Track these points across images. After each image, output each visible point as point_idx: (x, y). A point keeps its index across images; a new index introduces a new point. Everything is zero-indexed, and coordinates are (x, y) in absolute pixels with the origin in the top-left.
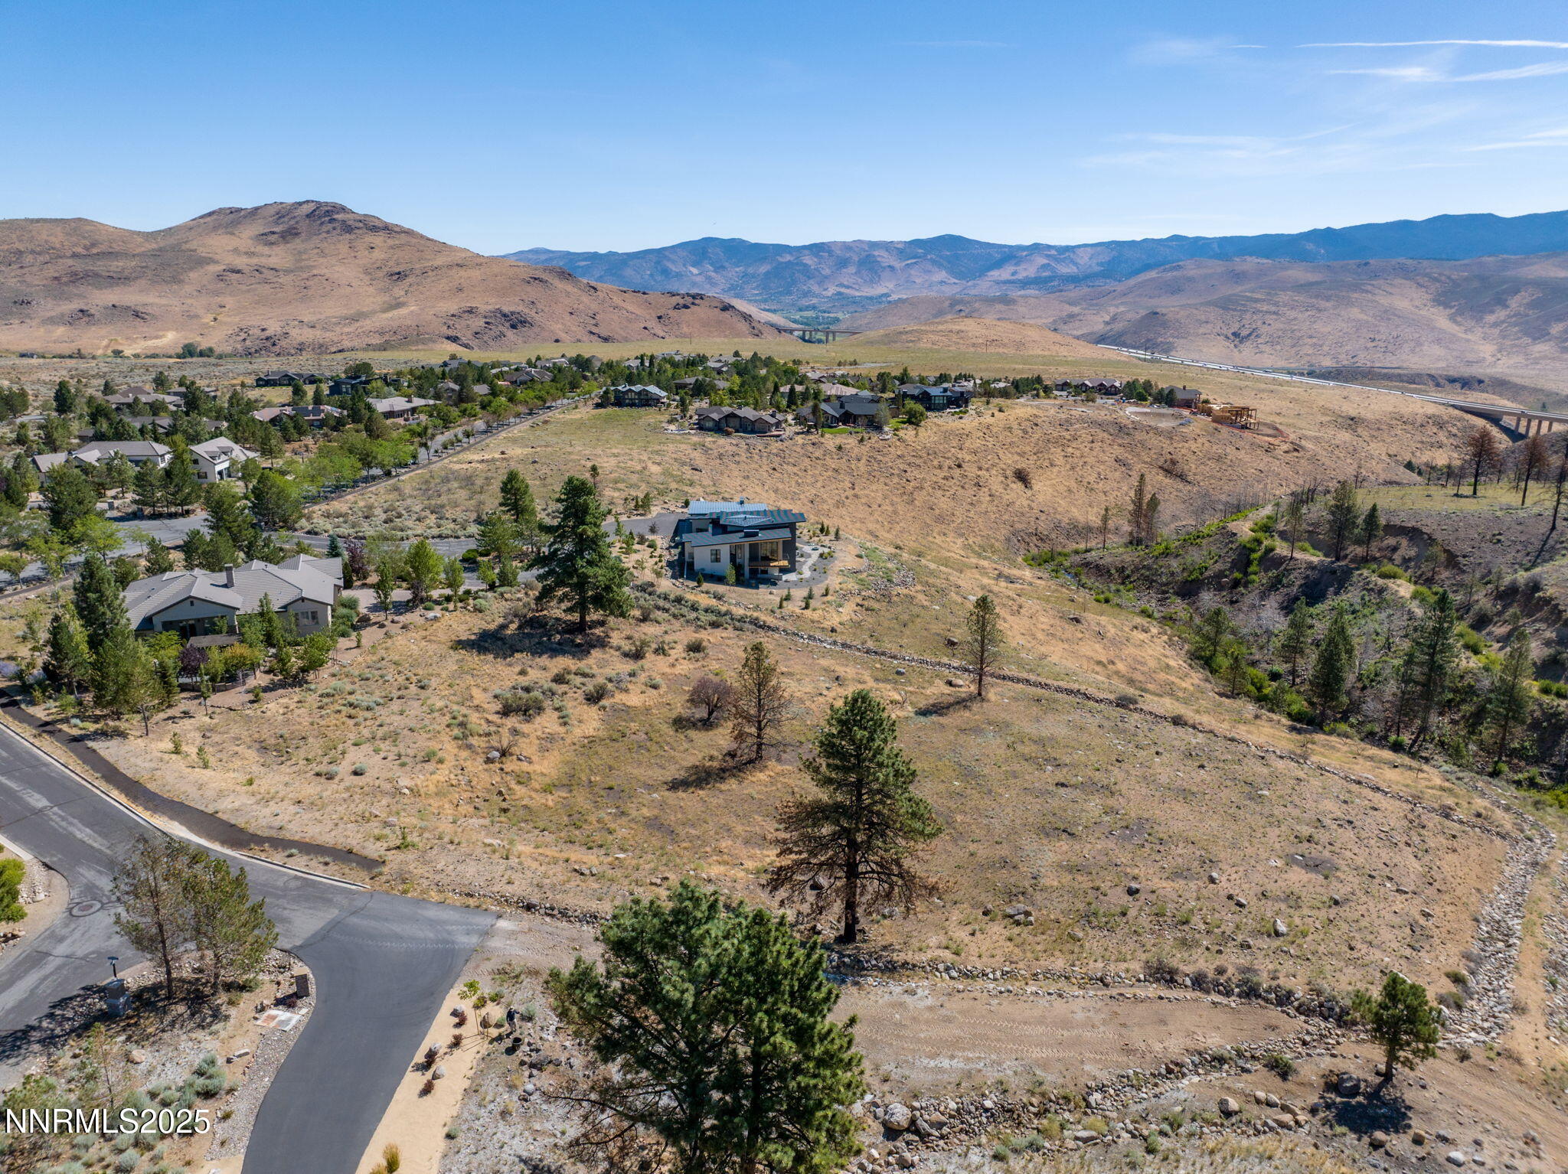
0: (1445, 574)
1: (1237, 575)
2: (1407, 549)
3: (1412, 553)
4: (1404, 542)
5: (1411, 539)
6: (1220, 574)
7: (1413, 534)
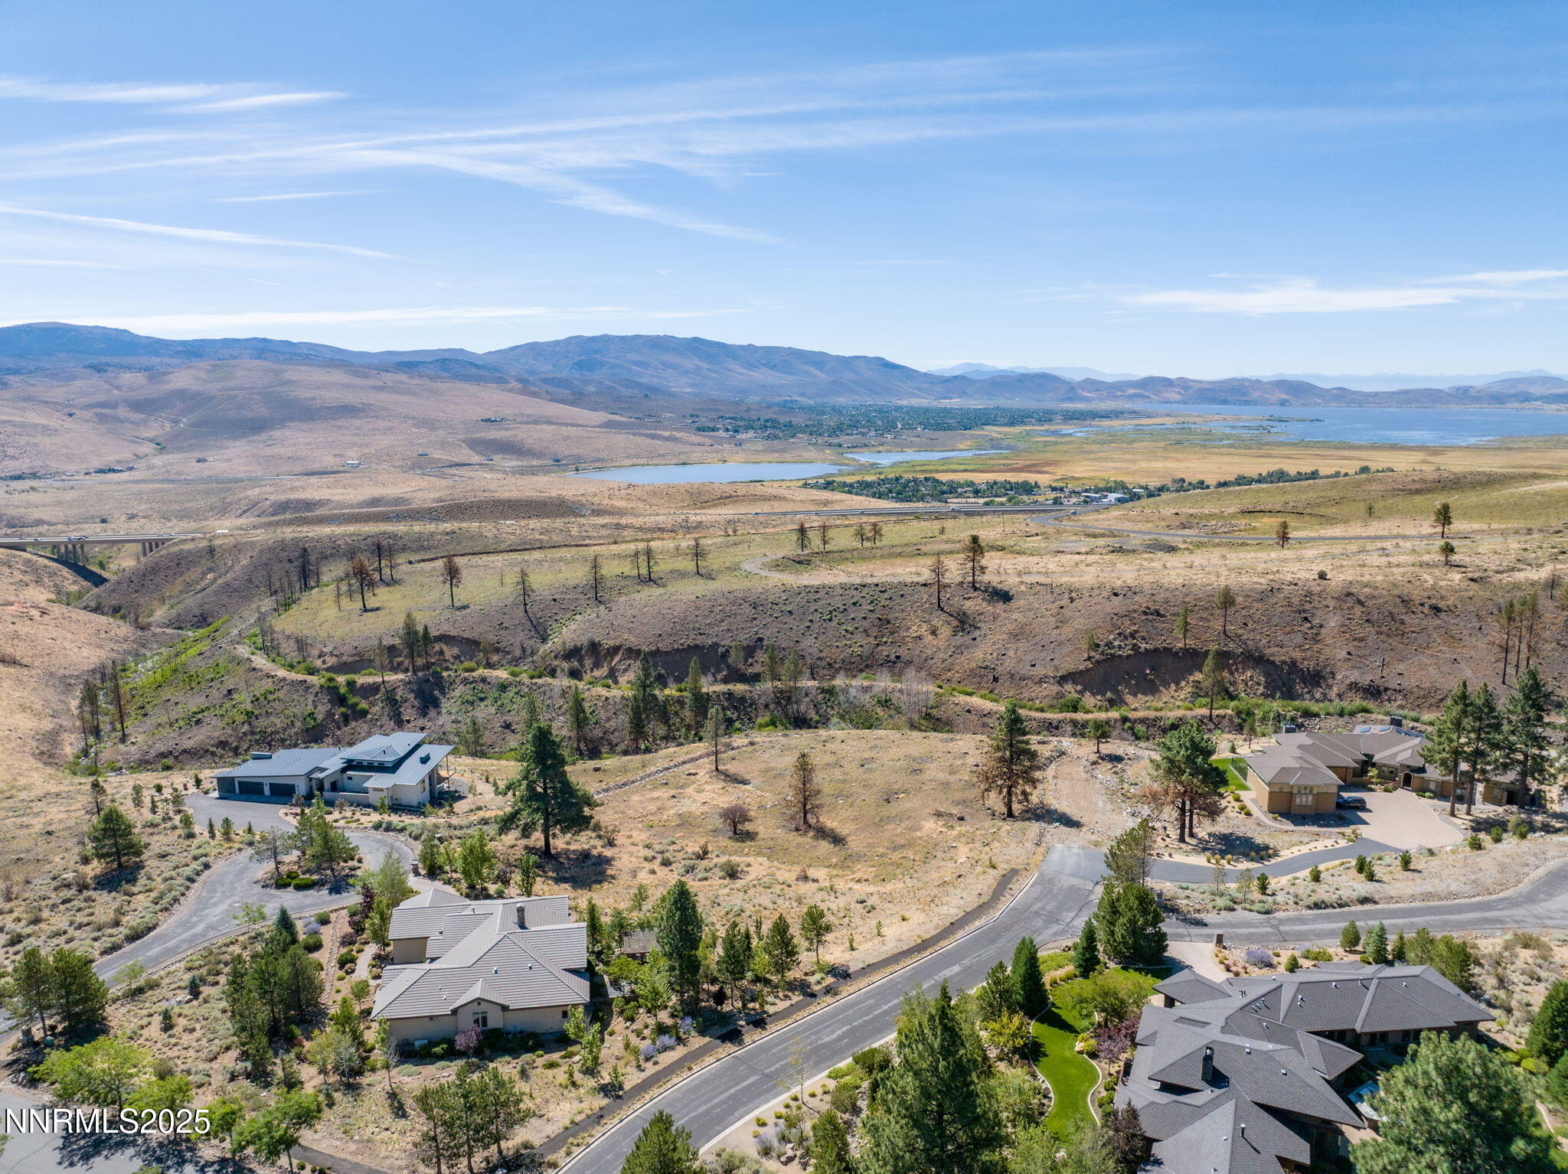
0: (495, 658)
1: (343, 709)
2: (450, 652)
3: (456, 651)
4: (445, 648)
5: (446, 643)
6: (330, 715)
7: (442, 638)
